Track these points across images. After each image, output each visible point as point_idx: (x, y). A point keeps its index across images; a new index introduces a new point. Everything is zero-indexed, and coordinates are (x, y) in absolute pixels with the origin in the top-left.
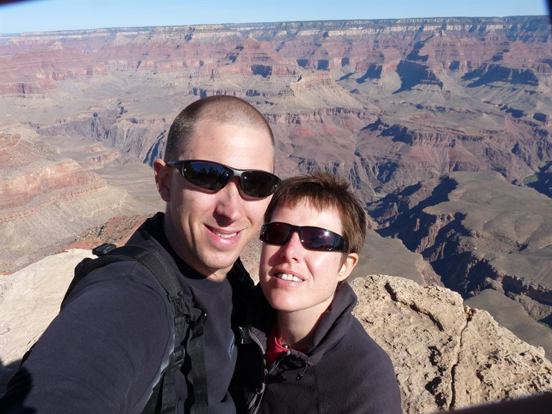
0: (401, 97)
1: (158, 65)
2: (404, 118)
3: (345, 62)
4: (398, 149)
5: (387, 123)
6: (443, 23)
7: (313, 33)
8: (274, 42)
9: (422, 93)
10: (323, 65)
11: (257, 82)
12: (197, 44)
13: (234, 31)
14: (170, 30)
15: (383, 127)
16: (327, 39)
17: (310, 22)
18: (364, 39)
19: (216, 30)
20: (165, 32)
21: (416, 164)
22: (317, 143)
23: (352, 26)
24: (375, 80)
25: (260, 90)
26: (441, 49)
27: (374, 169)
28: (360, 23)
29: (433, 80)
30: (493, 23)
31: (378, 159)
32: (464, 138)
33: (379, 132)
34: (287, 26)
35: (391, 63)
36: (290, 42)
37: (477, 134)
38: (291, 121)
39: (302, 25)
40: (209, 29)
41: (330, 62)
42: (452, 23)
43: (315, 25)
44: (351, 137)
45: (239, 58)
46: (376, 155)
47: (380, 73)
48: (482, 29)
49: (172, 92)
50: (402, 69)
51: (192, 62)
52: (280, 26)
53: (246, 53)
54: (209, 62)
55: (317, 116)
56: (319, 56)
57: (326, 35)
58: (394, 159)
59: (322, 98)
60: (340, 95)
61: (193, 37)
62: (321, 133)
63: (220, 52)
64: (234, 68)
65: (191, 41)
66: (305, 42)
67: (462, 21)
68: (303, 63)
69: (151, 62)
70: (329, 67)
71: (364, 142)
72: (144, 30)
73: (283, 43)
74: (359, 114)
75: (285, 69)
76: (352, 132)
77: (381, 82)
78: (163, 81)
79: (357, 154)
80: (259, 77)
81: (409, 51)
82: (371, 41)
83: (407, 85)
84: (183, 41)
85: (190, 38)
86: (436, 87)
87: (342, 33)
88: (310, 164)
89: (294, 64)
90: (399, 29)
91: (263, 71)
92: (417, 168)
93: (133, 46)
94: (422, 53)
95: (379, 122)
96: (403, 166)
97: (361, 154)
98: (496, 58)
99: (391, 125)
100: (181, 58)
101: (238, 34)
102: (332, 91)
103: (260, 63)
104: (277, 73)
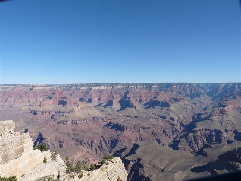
0: (121, 113)
1: (16, 101)
2: (121, 121)
3: (99, 99)
4: (118, 133)
5: (114, 123)
6: (137, 85)
7: (86, 88)
8: (70, 91)
9: (128, 111)
10: (90, 101)
11: (61, 108)
12: (35, 92)
13: (52, 87)
14: (24, 86)
15: (112, 125)
16: (92, 90)
17: (85, 84)
18: (107, 90)
19: (44, 86)
20: (21, 87)
21: (125, 139)
22: (84, 132)
23: (102, 86)
24: (110, 106)
25: (61, 111)
26: (135, 94)
27: (109, 143)
28: (105, 84)
29: (132, 106)
30: (154, 85)
31: (110, 138)
32: (144, 128)
33: (110, 127)
34: (76, 85)
35: (117, 99)
36: (77, 92)
37: (148, 126)
38: (73, 123)
39: (82, 85)
40: (41, 86)
41: (93, 99)
42: (139, 85)
43: (87, 85)
44: (100, 129)
45: (53, 98)
46: (110, 137)
47: (112, 104)
48: (150, 87)
49: (20, 112)
50: (121, 102)
51: (32, 99)
52: (73, 85)
53: (56, 96)
54: (40, 99)
55: (85, 121)
56: (88, 97)
57: (91, 89)
58: (116, 137)
59: (87, 113)
60: (95, 112)
61: (34, 89)
62: (86, 128)
63: (45, 95)
64: (51, 102)
65: (32, 91)
66: (83, 91)
67: (143, 84)
68: (81, 100)
69: (12, 99)
70: (93, 101)
71: (105, 131)
72: (12, 86)
73: (74, 92)
74: (103, 120)
75: (73, 102)
76: (100, 127)
77: (113, 107)
78: (17, 108)
79: (102, 136)
80: (61, 106)
81: (123, 95)
82: (109, 91)
83: (123, 108)
84: (29, 90)
85: (32, 89)
86: (134, 109)
87: (98, 88)
88: (81, 142)
89: (77, 100)
90: (120, 87)
91: (63, 103)
92: (126, 141)
93: (5, 92)
94: (128, 96)
95: (111, 123)
96: (120, 140)
97: (103, 136)
98: (155, 97)
99: (115, 124)
100: (27, 97)
101: (54, 88)
102: (92, 111)
103: (62, 100)
104: (70, 104)
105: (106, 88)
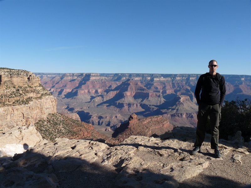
105: (166, 79)
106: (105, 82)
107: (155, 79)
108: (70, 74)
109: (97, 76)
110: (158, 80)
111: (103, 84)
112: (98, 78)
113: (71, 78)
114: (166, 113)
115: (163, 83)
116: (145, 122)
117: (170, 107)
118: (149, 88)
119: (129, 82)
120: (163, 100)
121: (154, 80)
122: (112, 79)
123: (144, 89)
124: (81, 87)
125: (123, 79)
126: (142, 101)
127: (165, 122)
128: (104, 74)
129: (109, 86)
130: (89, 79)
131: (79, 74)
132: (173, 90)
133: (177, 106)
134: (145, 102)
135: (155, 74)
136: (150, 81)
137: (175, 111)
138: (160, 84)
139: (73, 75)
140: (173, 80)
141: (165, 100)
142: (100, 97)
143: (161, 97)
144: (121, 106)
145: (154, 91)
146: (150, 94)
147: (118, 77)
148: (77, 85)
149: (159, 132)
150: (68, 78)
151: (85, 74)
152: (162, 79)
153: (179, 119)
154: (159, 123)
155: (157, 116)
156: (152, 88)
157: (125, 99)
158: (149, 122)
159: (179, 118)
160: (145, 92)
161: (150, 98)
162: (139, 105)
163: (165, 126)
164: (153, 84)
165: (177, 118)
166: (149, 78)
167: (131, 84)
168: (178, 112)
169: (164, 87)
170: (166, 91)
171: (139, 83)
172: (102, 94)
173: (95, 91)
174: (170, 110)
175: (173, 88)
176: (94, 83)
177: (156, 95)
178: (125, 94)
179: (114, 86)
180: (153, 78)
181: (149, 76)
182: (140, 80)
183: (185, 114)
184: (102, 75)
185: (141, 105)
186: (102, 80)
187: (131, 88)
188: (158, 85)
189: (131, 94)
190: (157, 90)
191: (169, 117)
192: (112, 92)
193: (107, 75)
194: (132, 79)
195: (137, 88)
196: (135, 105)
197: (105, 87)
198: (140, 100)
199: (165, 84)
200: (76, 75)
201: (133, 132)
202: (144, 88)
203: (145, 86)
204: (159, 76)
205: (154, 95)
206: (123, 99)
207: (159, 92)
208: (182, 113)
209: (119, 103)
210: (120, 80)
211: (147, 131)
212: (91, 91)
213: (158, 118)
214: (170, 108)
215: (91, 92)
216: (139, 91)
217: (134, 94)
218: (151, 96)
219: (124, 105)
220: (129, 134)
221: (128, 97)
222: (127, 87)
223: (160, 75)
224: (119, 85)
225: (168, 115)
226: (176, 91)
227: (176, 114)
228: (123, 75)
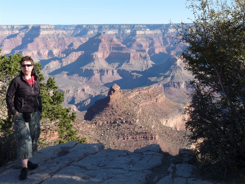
105: (154, 32)
106: (63, 39)
107: (138, 32)
108: (7, 26)
109: (50, 29)
110: (142, 33)
111: (60, 41)
112: (52, 32)
113: (10, 33)
114: (156, 82)
115: (150, 39)
116: (131, 97)
117: (162, 74)
118: (130, 46)
119: (100, 38)
120: (150, 63)
121: (136, 34)
122: (73, 33)
123: (122, 47)
124: (27, 47)
125: (89, 33)
126: (120, 66)
127: (160, 95)
128: (60, 26)
129: (69, 44)
130: (39, 34)
131: (22, 27)
132: (165, 49)
133: (172, 72)
134: (125, 67)
135: (137, 25)
136: (130, 36)
137: (169, 78)
138: (145, 39)
139: (13, 28)
140: (164, 34)
141: (154, 63)
142: (57, 62)
143: (147, 59)
144: (89, 74)
145: (137, 51)
146: (132, 55)
147: (81, 30)
148: (20, 43)
149: (152, 110)
150: (5, 33)
151: (31, 26)
152: (148, 32)
153: (175, 91)
154: (151, 97)
155: (147, 87)
156: (135, 45)
157: (94, 63)
158: (136, 97)
159: (175, 89)
160: (124, 52)
161: (132, 61)
162: (115, 71)
163: (159, 101)
164: (135, 40)
165: (172, 89)
166: (129, 31)
167: (103, 40)
168: (174, 81)
169: (152, 45)
170: (154, 49)
171: (115, 39)
172: (59, 56)
173: (48, 52)
174: (163, 77)
175: (164, 44)
176: (47, 39)
177: (140, 56)
178: (94, 56)
179: (77, 45)
180: (135, 31)
181: (128, 28)
182: (116, 34)
183: (184, 83)
184: (57, 27)
185: (119, 72)
186: (58, 35)
187: (102, 47)
188: (143, 41)
189: (103, 56)
190: (141, 49)
191: (161, 88)
192: (74, 53)
193: (65, 28)
194: (104, 33)
195: (112, 46)
196: (110, 72)
197: (63, 45)
198: (116, 65)
199: (152, 39)
200: (17, 28)
201: (116, 112)
202: (122, 45)
203: (123, 43)
204: (144, 28)
205: (137, 56)
206: (92, 63)
207: (144, 51)
208: (179, 81)
209: (86, 70)
210: (85, 35)
211: (136, 109)
212: (41, 52)
213: (150, 90)
214: (161, 76)
215: (42, 54)
216: (114, 51)
217: (108, 55)
218: (134, 58)
219: (95, 72)
220: (110, 115)
221: (99, 60)
222: (98, 46)
223: (145, 26)
224: (84, 42)
225: (159, 85)
226: (169, 50)
227: (170, 84)
228: (90, 27)
